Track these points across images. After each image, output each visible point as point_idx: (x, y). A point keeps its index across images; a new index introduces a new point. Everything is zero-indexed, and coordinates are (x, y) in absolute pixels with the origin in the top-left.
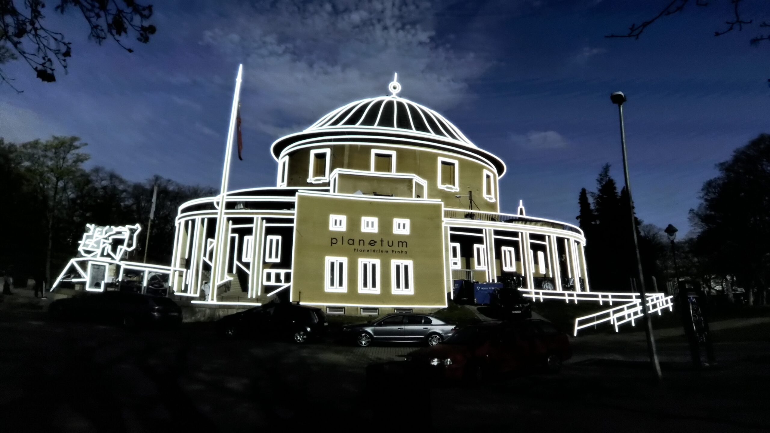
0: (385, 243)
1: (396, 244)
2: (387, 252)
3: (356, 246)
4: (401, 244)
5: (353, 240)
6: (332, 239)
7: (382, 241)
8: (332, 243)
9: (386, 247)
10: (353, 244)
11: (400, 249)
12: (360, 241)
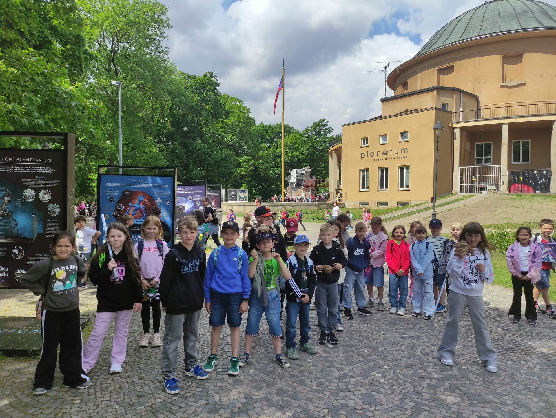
0: (393, 152)
1: (400, 151)
2: (394, 158)
3: (376, 157)
4: (403, 150)
5: (374, 153)
6: (362, 154)
7: (391, 150)
8: (362, 157)
9: (394, 155)
10: (374, 156)
11: (403, 155)
12: (378, 152)
